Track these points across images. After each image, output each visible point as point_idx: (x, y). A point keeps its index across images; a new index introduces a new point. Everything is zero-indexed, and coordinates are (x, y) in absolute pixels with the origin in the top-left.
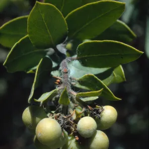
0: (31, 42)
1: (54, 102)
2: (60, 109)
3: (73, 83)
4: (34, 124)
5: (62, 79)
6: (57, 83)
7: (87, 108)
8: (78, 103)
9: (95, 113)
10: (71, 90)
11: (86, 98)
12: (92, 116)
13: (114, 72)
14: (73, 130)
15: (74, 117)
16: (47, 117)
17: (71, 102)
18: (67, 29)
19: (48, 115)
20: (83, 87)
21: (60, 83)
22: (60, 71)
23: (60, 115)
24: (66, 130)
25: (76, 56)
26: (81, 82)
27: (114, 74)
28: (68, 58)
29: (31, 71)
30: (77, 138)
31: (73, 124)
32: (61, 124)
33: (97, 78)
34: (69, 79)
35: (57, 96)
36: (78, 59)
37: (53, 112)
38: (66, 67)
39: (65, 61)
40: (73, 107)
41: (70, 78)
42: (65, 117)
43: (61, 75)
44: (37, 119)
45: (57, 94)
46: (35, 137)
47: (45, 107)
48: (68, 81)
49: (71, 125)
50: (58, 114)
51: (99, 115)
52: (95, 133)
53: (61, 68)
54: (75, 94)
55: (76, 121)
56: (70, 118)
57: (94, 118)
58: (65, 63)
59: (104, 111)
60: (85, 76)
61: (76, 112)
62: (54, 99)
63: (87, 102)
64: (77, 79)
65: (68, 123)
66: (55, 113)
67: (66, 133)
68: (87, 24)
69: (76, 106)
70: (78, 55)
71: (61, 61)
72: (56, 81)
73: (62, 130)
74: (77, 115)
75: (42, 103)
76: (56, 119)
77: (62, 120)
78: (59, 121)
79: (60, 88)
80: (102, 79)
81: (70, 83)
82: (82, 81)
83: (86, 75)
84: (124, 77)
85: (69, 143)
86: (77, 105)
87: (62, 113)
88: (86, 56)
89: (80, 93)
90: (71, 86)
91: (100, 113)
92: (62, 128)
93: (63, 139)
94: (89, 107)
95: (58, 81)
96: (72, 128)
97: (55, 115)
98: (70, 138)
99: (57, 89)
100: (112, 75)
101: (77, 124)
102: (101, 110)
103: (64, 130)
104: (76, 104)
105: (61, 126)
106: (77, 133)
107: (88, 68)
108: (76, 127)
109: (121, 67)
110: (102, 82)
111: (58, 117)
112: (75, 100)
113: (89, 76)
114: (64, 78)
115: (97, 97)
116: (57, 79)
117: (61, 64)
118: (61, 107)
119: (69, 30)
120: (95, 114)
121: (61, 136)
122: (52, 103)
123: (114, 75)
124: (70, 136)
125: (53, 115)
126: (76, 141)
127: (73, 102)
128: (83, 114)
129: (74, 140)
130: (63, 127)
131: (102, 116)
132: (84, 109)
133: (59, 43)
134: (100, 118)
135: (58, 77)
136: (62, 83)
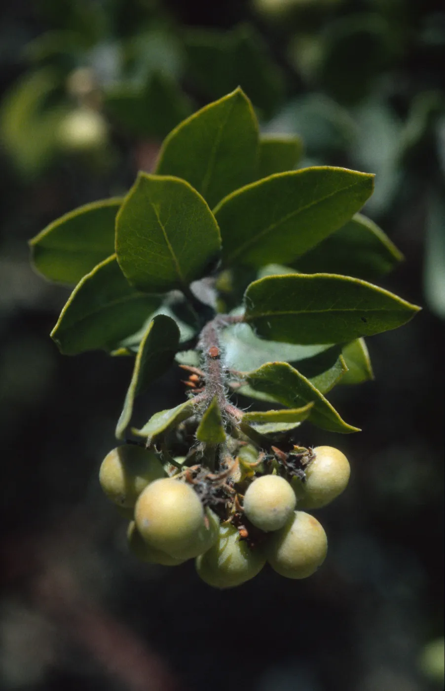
0: (125, 274)
1: (182, 432)
2: (200, 452)
3: (234, 384)
4: (132, 495)
5: (204, 374)
6: (191, 384)
7: (270, 451)
8: (246, 437)
9: (290, 465)
10: (228, 405)
11: (268, 425)
12: (283, 473)
13: (342, 357)
14: (234, 509)
15: (237, 476)
16: (166, 476)
17: (228, 437)
18: (220, 239)
19: (167, 468)
20: (261, 396)
21: (200, 384)
22: (201, 352)
23: (199, 470)
24: (215, 511)
25: (240, 312)
26: (255, 382)
27: (343, 361)
28: (220, 318)
29: (121, 351)
30: (244, 532)
31: (234, 495)
32: (202, 496)
33: (296, 371)
34: (223, 375)
35: (192, 418)
36: (246, 320)
37: (180, 460)
38: (216, 341)
39: (212, 325)
40: (234, 448)
41: (227, 372)
42: (213, 476)
43: (203, 363)
44: (139, 481)
45: (192, 414)
46: (132, 525)
47: (159, 449)
48: (221, 380)
49: (227, 497)
50: (194, 468)
51: (300, 471)
52: (290, 519)
53: (201, 344)
54: (238, 414)
55: (242, 488)
56: (225, 480)
57: (289, 479)
58: (213, 330)
59: (315, 462)
60: (267, 367)
61: (242, 465)
62: (182, 426)
63: (271, 434)
64: (246, 373)
65: (221, 493)
66: (185, 464)
67: (215, 518)
68: (272, 226)
69: (241, 446)
70: (248, 311)
71: (203, 324)
72: (188, 380)
73: (205, 512)
74: (245, 470)
75: (150, 437)
76: (189, 481)
77: (205, 485)
78: (197, 488)
79: (200, 397)
80: (309, 376)
81: (226, 385)
82: (256, 380)
83: (269, 363)
84: (370, 368)
85: (222, 544)
86: (243, 443)
87: (204, 467)
88: (268, 313)
89: (253, 413)
90: (229, 393)
91: (304, 467)
92: (205, 506)
93: (207, 534)
94: (277, 451)
95: (194, 377)
96: (230, 505)
97: (186, 470)
98: (223, 531)
99: (193, 400)
100: (337, 363)
101: (243, 492)
102: (306, 459)
103: (210, 511)
104: (241, 439)
105: (203, 500)
106: (243, 519)
107: (272, 345)
108: (241, 501)
109: (361, 342)
110: (310, 382)
111: (194, 475)
112: (239, 430)
113: (275, 366)
114: (210, 371)
115: (298, 424)
116: (191, 373)
117: (202, 335)
118: (201, 448)
119: (223, 243)
120: (291, 469)
121: (200, 527)
122: (179, 436)
123: (342, 366)
124: (225, 526)
125: (179, 471)
126: (241, 539)
127: (235, 435)
128: (261, 469)
129: (236, 536)
130: (207, 503)
131: (309, 475)
132: (263, 456)
133: (198, 277)
134: (304, 480)
135: (195, 369)
136: (204, 384)
